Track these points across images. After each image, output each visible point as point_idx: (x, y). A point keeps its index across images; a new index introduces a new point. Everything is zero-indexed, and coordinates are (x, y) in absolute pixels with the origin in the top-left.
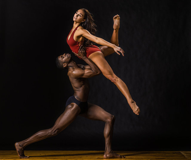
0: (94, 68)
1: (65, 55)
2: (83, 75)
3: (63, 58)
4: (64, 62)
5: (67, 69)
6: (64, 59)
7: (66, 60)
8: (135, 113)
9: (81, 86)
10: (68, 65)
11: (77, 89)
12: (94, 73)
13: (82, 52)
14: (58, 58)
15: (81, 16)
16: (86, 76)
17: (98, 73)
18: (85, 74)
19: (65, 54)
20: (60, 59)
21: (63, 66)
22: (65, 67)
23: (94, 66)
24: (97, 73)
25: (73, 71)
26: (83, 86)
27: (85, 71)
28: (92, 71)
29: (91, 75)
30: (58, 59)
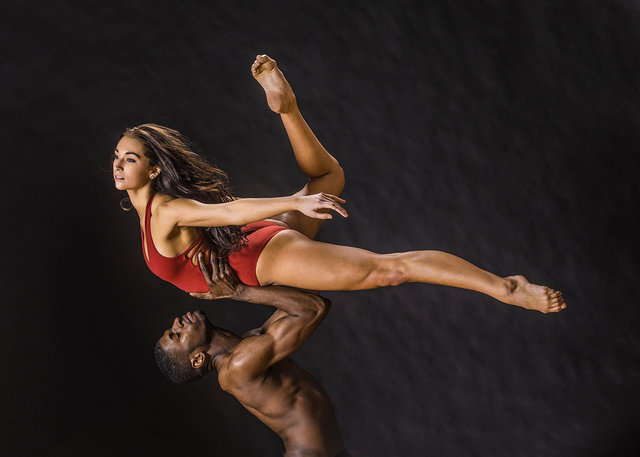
0: (296, 304)
1: (181, 322)
2: (270, 352)
3: (179, 335)
4: (192, 350)
5: (210, 368)
6: (183, 340)
7: (191, 337)
8: (552, 310)
9: (292, 402)
10: (209, 352)
11: (288, 422)
12: (305, 321)
13: (222, 276)
14: (160, 348)
15: (134, 161)
16: (285, 347)
17: (319, 312)
18: (279, 345)
19: (176, 320)
20: (169, 345)
21: (193, 369)
22: (202, 368)
23: (292, 298)
24: (316, 313)
25: (231, 360)
26: (300, 398)
27: (269, 334)
28: (296, 319)
29: (299, 334)
30: (163, 351)
